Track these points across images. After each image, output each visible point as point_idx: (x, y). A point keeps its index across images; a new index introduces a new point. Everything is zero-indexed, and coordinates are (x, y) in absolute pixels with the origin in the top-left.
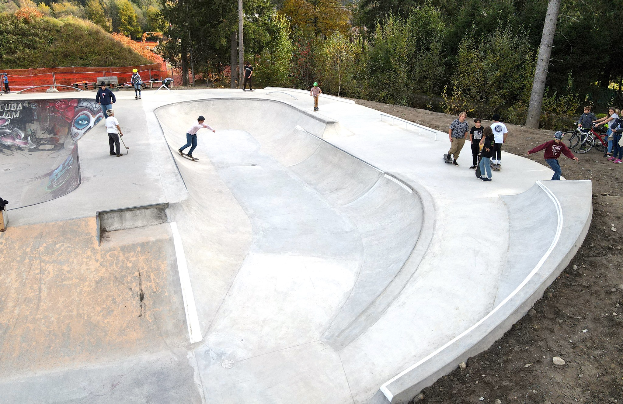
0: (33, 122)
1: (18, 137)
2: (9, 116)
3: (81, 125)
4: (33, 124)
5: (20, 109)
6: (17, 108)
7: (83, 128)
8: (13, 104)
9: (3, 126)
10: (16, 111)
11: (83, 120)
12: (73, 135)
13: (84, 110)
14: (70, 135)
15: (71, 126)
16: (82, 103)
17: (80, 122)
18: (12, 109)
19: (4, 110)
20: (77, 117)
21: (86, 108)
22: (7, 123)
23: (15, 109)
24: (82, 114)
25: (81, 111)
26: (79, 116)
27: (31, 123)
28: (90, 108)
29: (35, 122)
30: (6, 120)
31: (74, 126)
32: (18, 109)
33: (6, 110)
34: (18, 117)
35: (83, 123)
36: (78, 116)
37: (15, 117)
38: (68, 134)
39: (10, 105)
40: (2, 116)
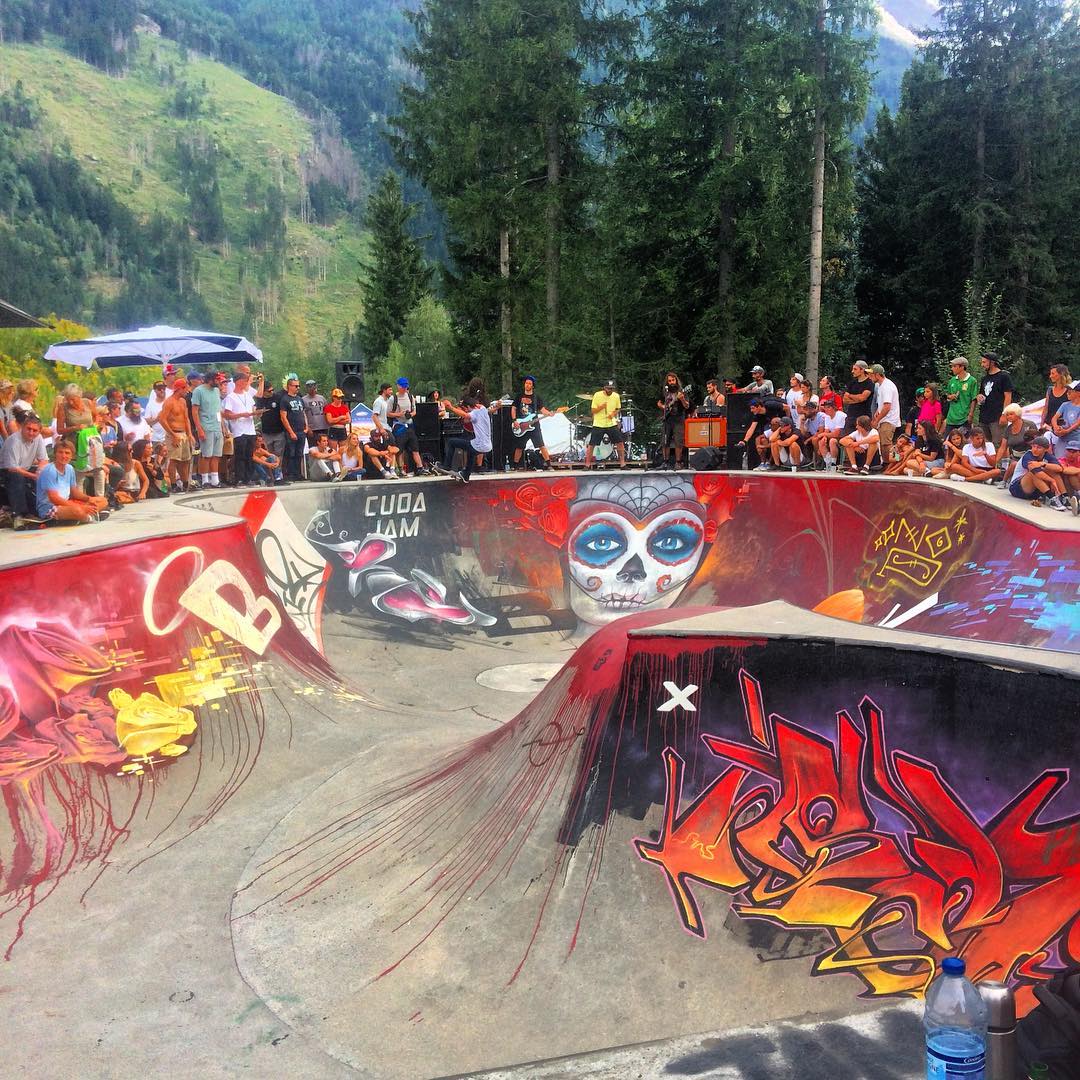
0: (457, 548)
1: (431, 594)
2: (391, 533)
3: (598, 554)
4: (459, 554)
5: (420, 510)
6: (412, 507)
7: (610, 563)
8: (401, 496)
9: (379, 564)
10: (410, 517)
11: (598, 538)
12: (585, 585)
13: (601, 509)
14: (572, 586)
15: (568, 561)
16: (590, 487)
17: (592, 545)
18: (399, 512)
19: (378, 514)
20: (580, 532)
21: (604, 504)
22: (390, 553)
23: (407, 510)
24: (593, 522)
25: (590, 511)
26: (586, 527)
27: (453, 551)
28: (622, 501)
29: (464, 550)
30: (382, 546)
31: (576, 558)
32: (415, 510)
33: (383, 513)
34: (416, 534)
35: (604, 547)
36: (580, 527)
37: (409, 534)
38: (566, 584)
39: (393, 497)
40: (374, 530)
